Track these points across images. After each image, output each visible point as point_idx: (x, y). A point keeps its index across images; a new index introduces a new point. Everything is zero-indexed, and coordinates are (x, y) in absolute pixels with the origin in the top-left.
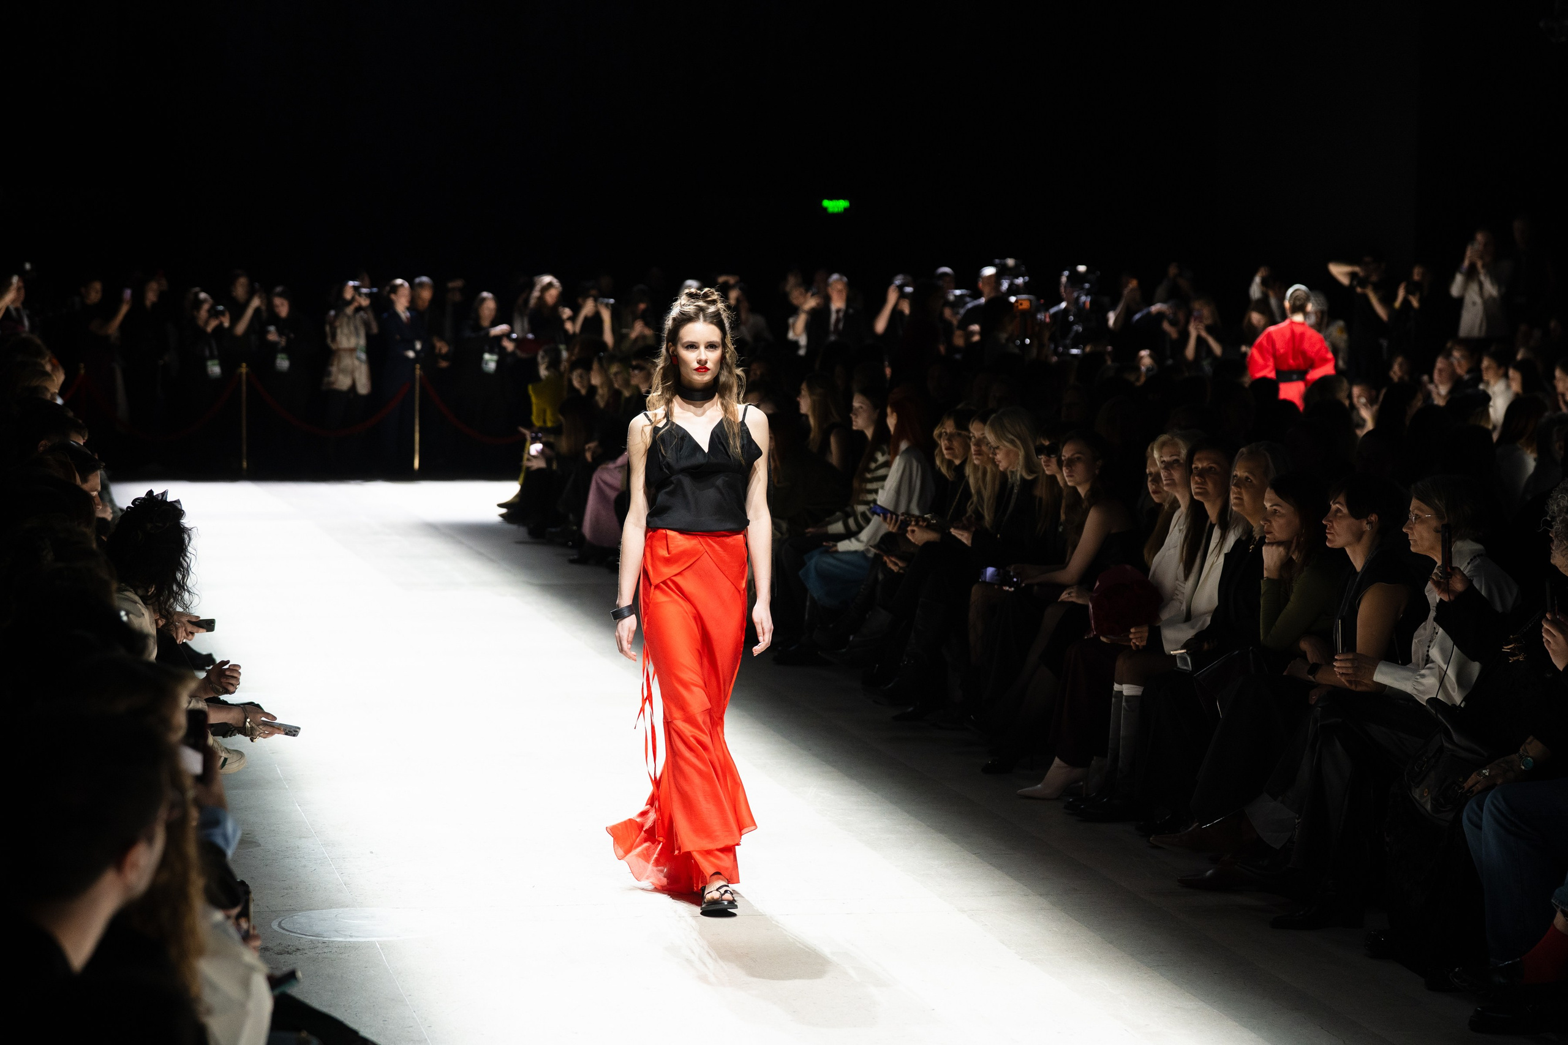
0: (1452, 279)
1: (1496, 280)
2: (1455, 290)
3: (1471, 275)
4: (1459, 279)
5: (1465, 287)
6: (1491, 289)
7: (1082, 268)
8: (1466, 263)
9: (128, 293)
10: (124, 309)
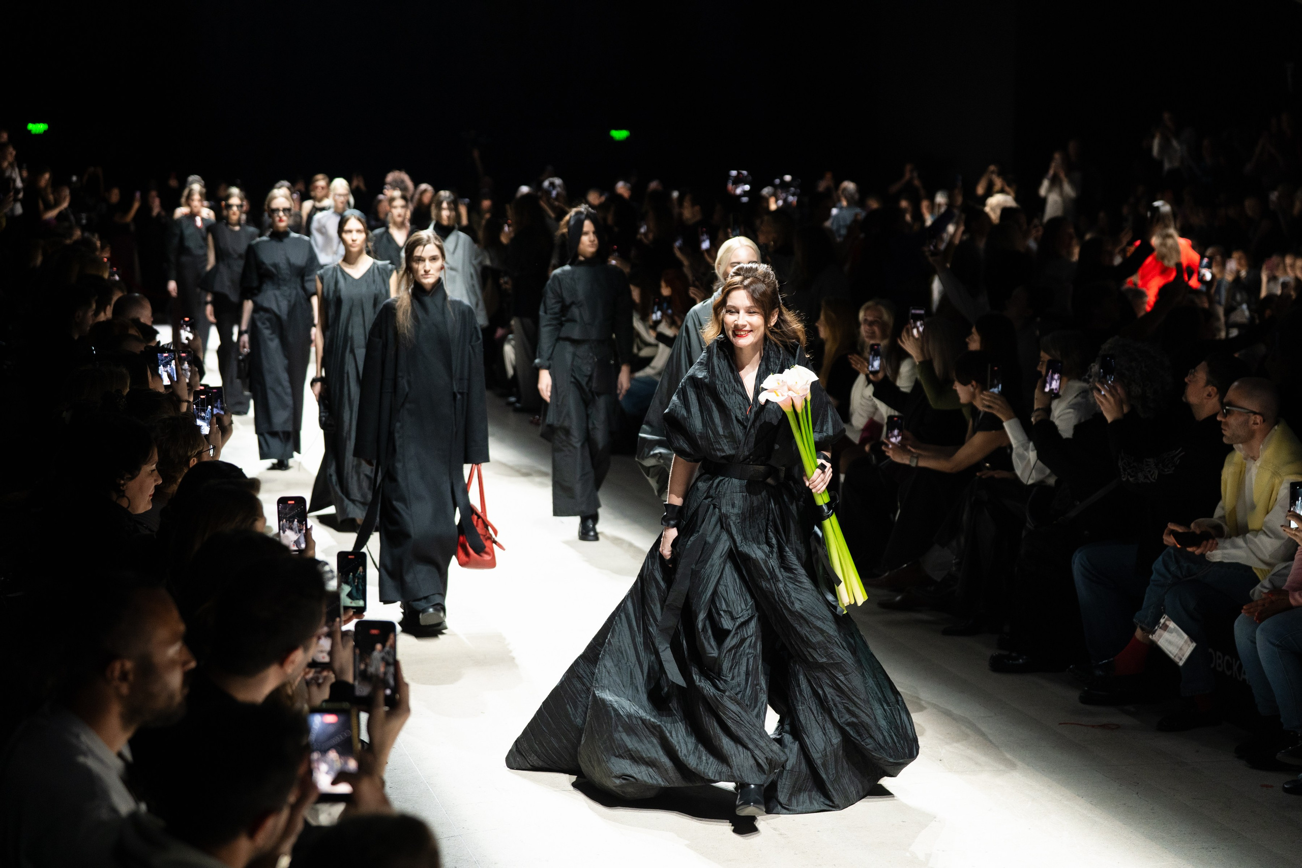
0: (1039, 184)
1: (1072, 182)
2: (1043, 191)
3: (1055, 182)
4: (1046, 183)
5: (1050, 190)
6: (1068, 189)
7: (788, 178)
8: (1051, 172)
9: (138, 195)
10: (136, 205)
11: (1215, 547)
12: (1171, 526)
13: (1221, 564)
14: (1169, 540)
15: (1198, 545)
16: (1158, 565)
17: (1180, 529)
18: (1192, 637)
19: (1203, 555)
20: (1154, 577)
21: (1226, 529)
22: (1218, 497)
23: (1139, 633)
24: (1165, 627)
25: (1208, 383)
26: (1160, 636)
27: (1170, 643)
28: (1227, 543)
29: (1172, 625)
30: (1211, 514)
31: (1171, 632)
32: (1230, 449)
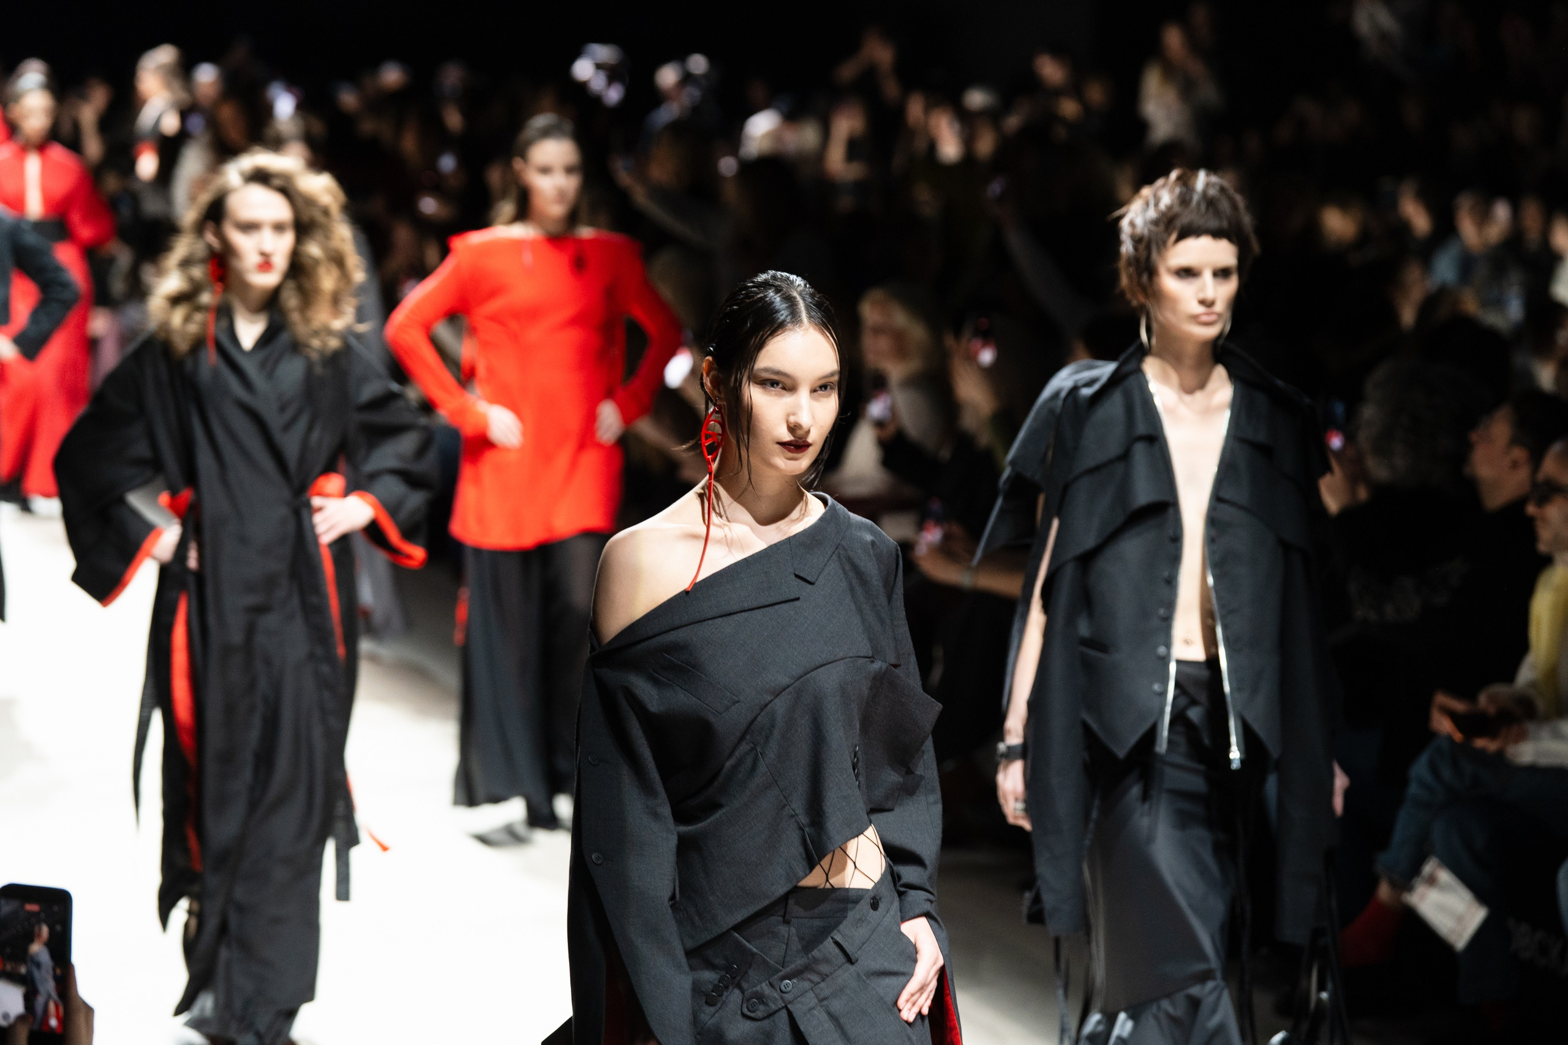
11: (1522, 737)
12: (1441, 699)
13: (1533, 770)
14: (1443, 725)
15: (1492, 734)
16: (1420, 769)
17: (1459, 706)
18: (1481, 895)
19: (1500, 754)
20: (1413, 789)
21: (1541, 705)
22: (1522, 646)
23: (1384, 891)
24: (1432, 881)
25: (1514, 441)
26: (1423, 897)
27: (1442, 908)
28: (1545, 732)
29: (1445, 876)
30: (1509, 675)
31: (1444, 888)
32: (1546, 562)
